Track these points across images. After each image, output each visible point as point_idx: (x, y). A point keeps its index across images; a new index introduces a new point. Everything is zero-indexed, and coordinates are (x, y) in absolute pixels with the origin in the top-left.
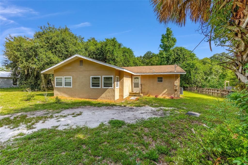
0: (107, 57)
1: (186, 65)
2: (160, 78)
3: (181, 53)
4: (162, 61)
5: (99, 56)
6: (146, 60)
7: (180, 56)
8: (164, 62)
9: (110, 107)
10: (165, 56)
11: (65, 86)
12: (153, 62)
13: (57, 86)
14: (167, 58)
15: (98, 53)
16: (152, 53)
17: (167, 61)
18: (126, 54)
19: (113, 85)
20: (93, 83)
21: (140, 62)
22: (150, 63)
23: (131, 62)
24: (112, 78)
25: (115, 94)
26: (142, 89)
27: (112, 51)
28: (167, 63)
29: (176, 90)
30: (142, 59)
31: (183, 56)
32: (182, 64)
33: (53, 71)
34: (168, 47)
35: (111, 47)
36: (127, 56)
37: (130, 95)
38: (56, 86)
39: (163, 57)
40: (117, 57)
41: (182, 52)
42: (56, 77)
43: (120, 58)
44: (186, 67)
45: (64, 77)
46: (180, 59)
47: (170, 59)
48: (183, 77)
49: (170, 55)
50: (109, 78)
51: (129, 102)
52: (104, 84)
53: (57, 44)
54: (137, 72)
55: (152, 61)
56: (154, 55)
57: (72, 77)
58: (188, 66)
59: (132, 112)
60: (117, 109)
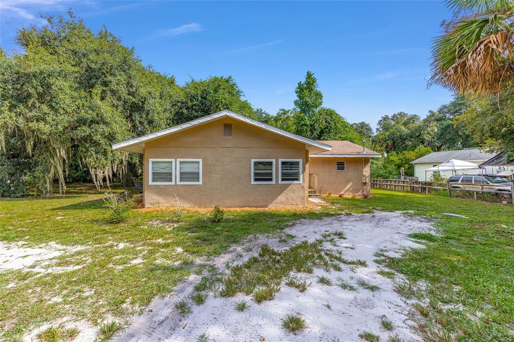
2: (340, 164)
11: (181, 180)
13: (153, 181)
19: (301, 176)
20: (256, 174)
24: (297, 163)
29: (365, 184)
33: (144, 144)
38: (151, 183)
42: (150, 160)
45: (179, 160)
50: (292, 163)
52: (283, 174)
57: (201, 160)
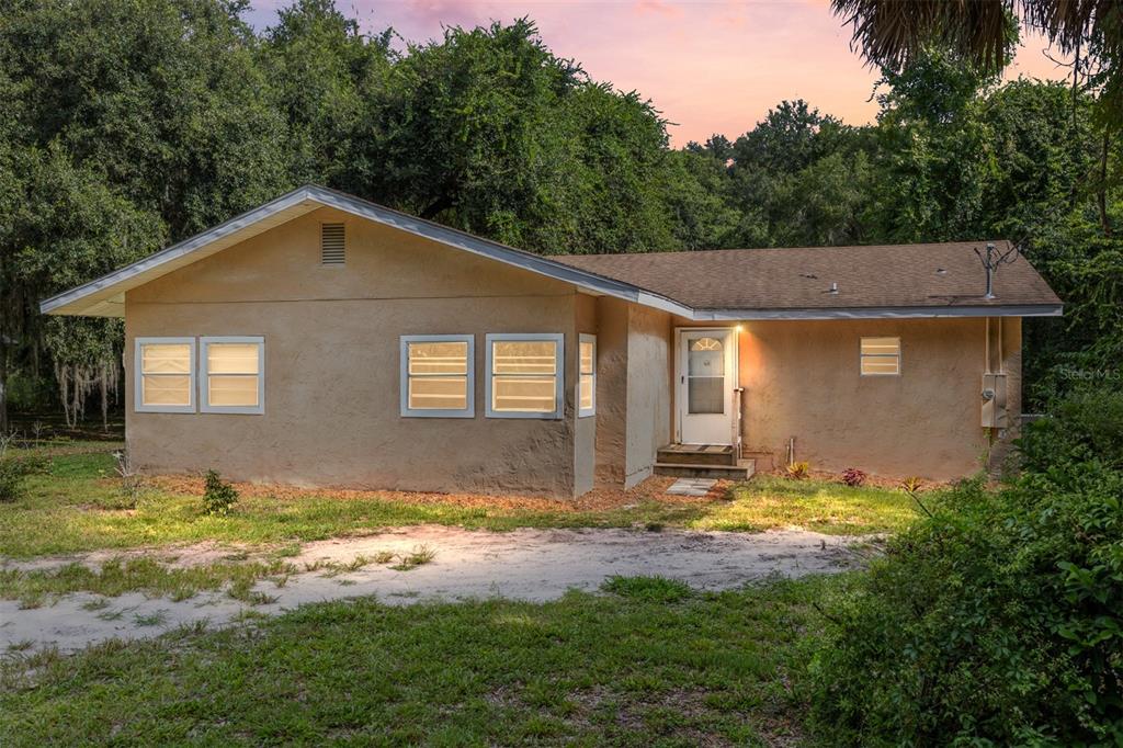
0: (469, 173)
1: (1091, 234)
3: (1056, 137)
4: (900, 202)
5: (399, 162)
6: (764, 178)
7: (1043, 155)
8: (916, 205)
9: (566, 530)
10: (921, 156)
12: (827, 195)
13: (147, 400)
14: (937, 171)
15: (396, 142)
16: (821, 115)
17: (942, 199)
18: (612, 146)
21: (710, 188)
22: (797, 207)
23: (653, 213)
25: (572, 454)
26: (747, 428)
27: (508, 128)
28: (944, 216)
29: (993, 433)
30: (730, 162)
31: (1068, 158)
32: (1064, 224)
33: (122, 298)
34: (953, 83)
35: (498, 99)
36: (619, 160)
37: (660, 471)
38: (139, 405)
39: (906, 165)
40: (545, 174)
41: (1062, 127)
42: (137, 341)
43: (571, 179)
44: (1093, 251)
45: (205, 340)
46: (1044, 181)
47: (965, 179)
48: (1071, 334)
49: (969, 150)
51: (671, 511)
52: (500, 386)
53: (105, 83)
54: (709, 303)
55: (817, 187)
56: (836, 139)
57: (262, 340)
58: (1106, 242)
59: (710, 554)
60: (615, 544)
